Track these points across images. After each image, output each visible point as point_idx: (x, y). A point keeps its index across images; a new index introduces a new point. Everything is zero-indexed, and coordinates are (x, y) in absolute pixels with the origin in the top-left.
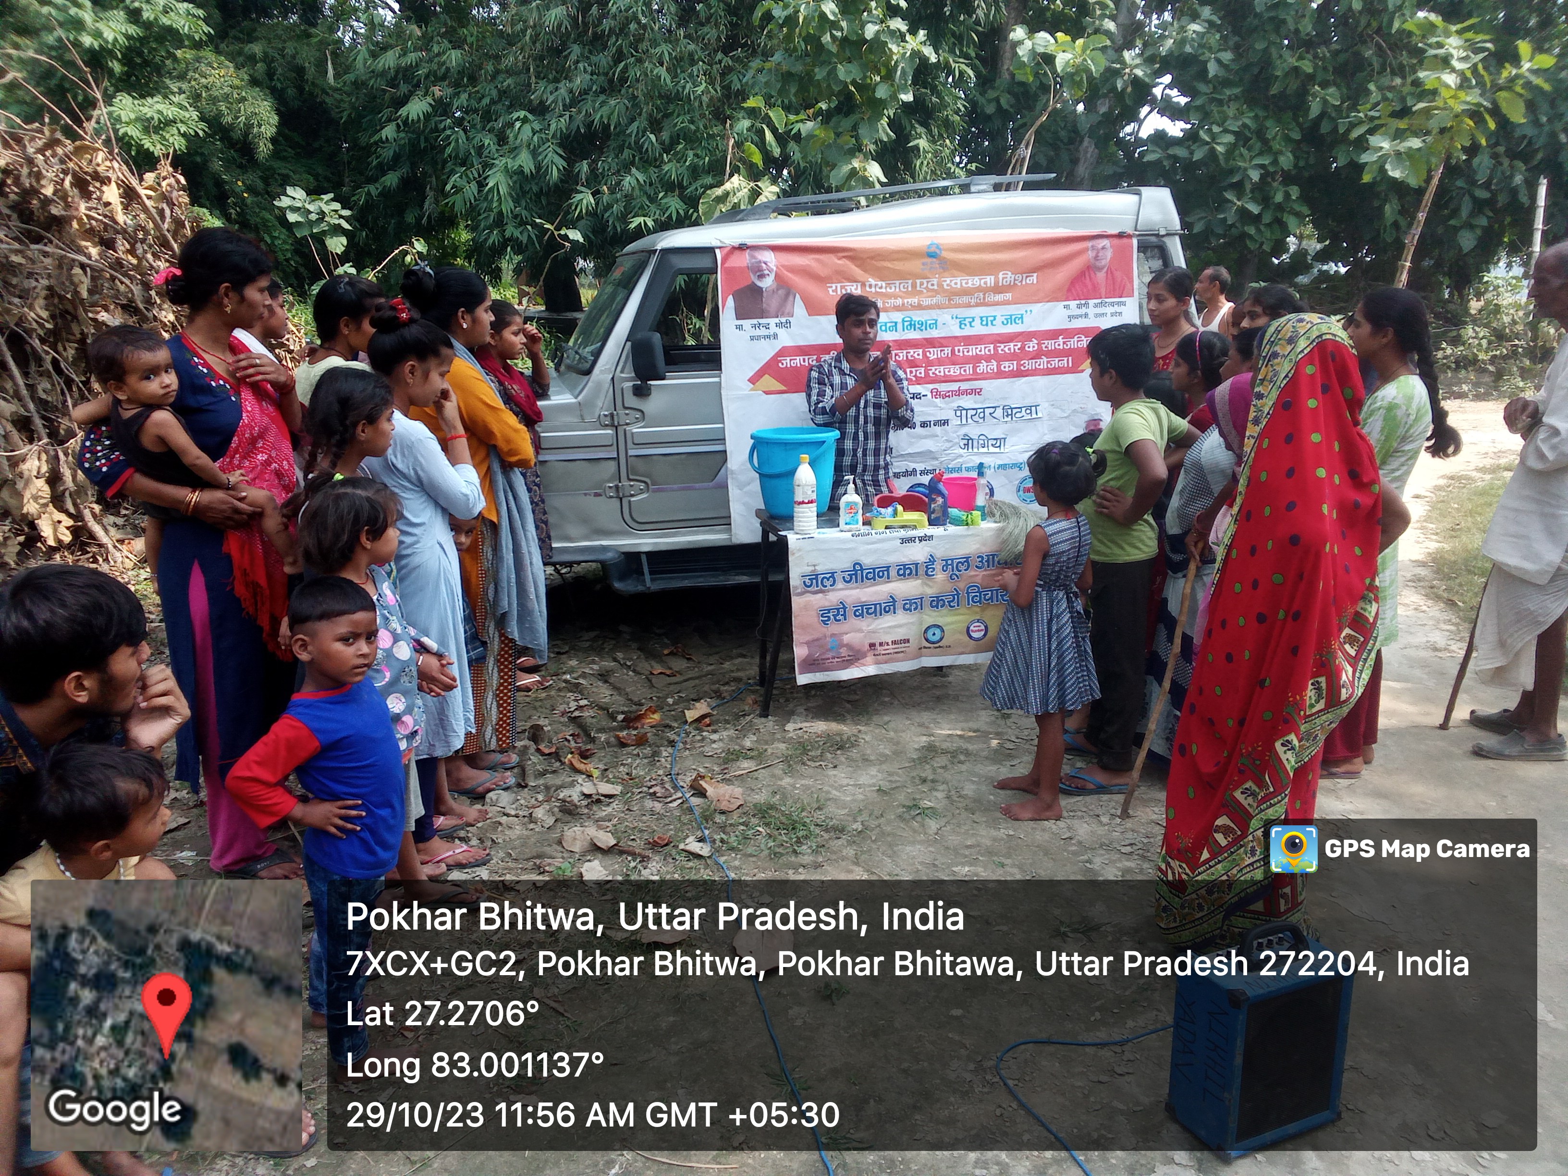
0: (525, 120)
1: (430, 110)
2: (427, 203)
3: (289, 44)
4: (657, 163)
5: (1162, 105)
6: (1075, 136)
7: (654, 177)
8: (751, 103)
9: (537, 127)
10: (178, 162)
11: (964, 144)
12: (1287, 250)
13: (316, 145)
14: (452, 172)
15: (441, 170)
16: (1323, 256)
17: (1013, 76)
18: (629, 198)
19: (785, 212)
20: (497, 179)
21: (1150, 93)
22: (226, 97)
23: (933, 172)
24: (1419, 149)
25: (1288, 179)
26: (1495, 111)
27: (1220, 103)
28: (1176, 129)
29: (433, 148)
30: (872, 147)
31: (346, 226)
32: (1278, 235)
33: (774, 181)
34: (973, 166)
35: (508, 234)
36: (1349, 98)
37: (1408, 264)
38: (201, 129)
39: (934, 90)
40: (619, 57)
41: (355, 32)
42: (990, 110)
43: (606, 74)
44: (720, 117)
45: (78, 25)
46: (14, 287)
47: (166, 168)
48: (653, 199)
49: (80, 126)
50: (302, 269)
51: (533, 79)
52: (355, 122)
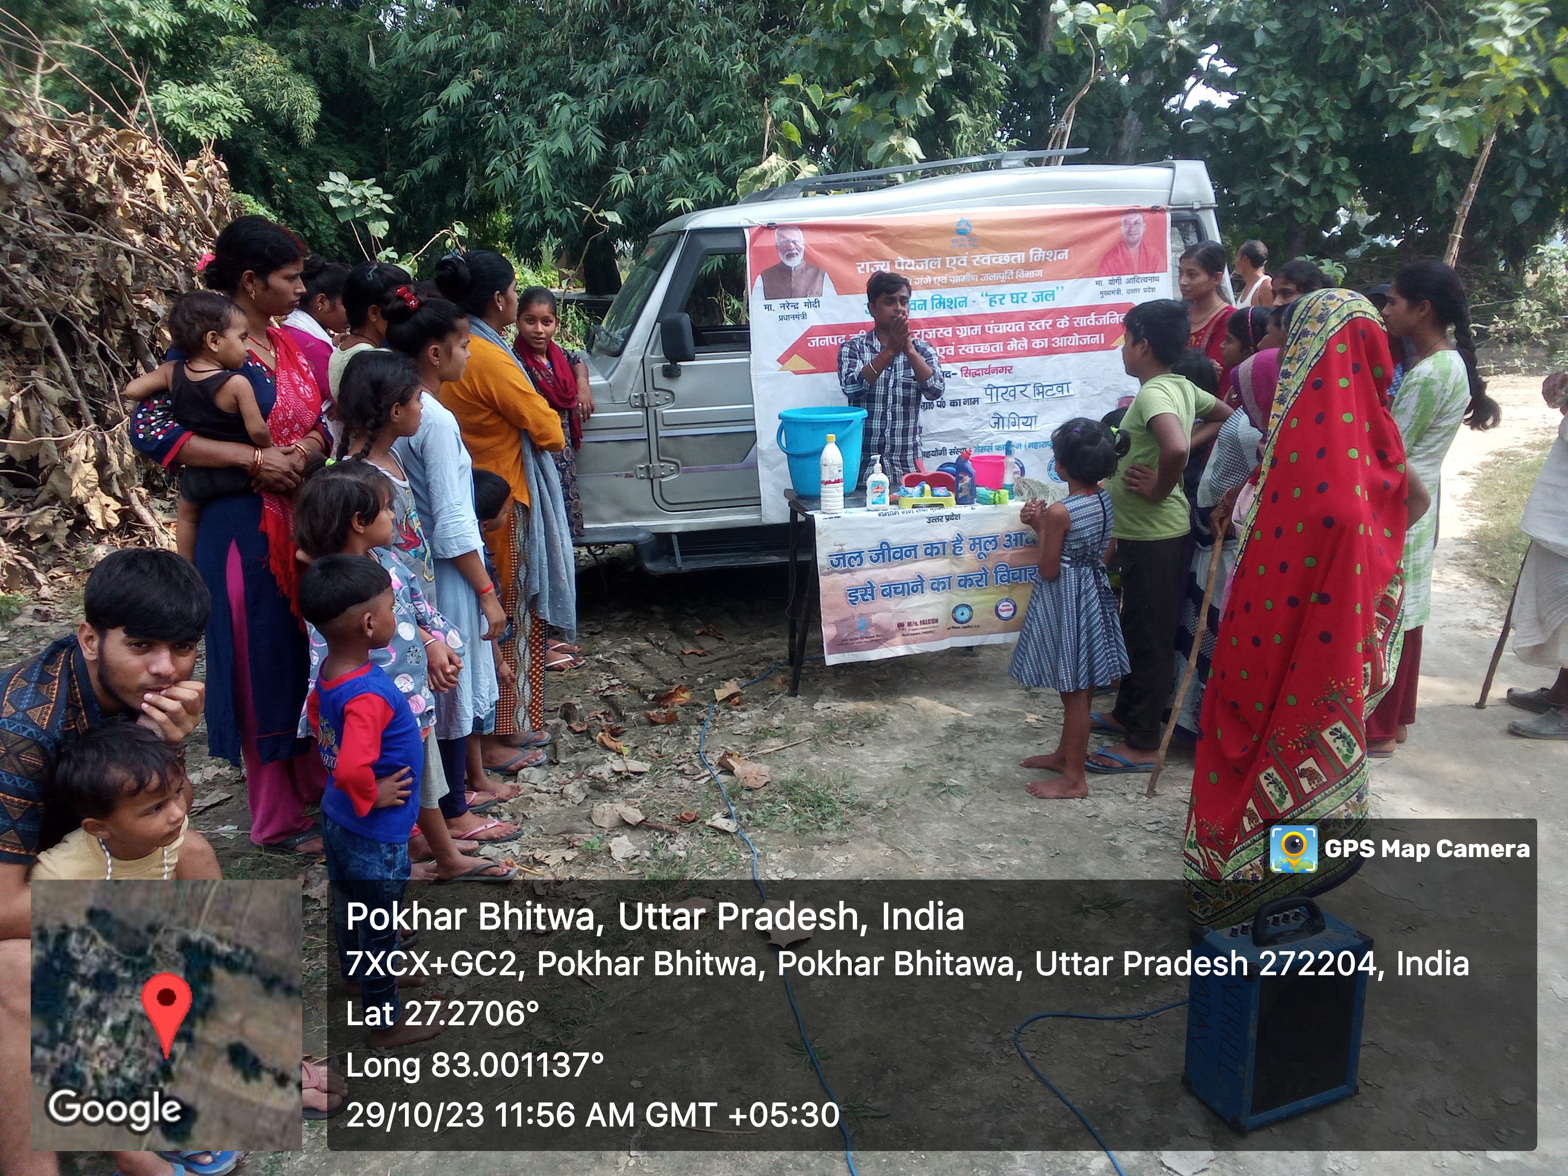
0: (563, 102)
1: (470, 93)
2: (468, 185)
3: (331, 29)
4: (695, 143)
5: (1208, 76)
6: (1119, 110)
7: (692, 157)
8: (789, 80)
9: (576, 108)
10: (221, 147)
11: (1006, 118)
12: (1336, 223)
13: (358, 129)
14: (492, 155)
15: (481, 154)
16: (1373, 229)
17: (1055, 49)
18: (667, 178)
19: (823, 190)
20: (536, 163)
21: (1195, 64)
22: (270, 83)
23: (974, 148)
24: (1470, 118)
25: (1338, 150)
26: (1550, 78)
27: (1267, 73)
28: (1222, 100)
29: (473, 131)
30: (912, 123)
31: (388, 210)
32: (1327, 207)
33: (815, 158)
34: (1014, 142)
35: (547, 217)
36: (1400, 67)
37: (1459, 236)
38: (246, 115)
39: (975, 64)
40: (657, 36)
41: (396, 16)
42: (1032, 83)
43: (645, 54)
44: (759, 95)
45: (124, 13)
46: (61, 274)
47: (208, 154)
48: (691, 180)
49: (125, 115)
50: (345, 254)
51: (572, 61)
52: (397, 106)
